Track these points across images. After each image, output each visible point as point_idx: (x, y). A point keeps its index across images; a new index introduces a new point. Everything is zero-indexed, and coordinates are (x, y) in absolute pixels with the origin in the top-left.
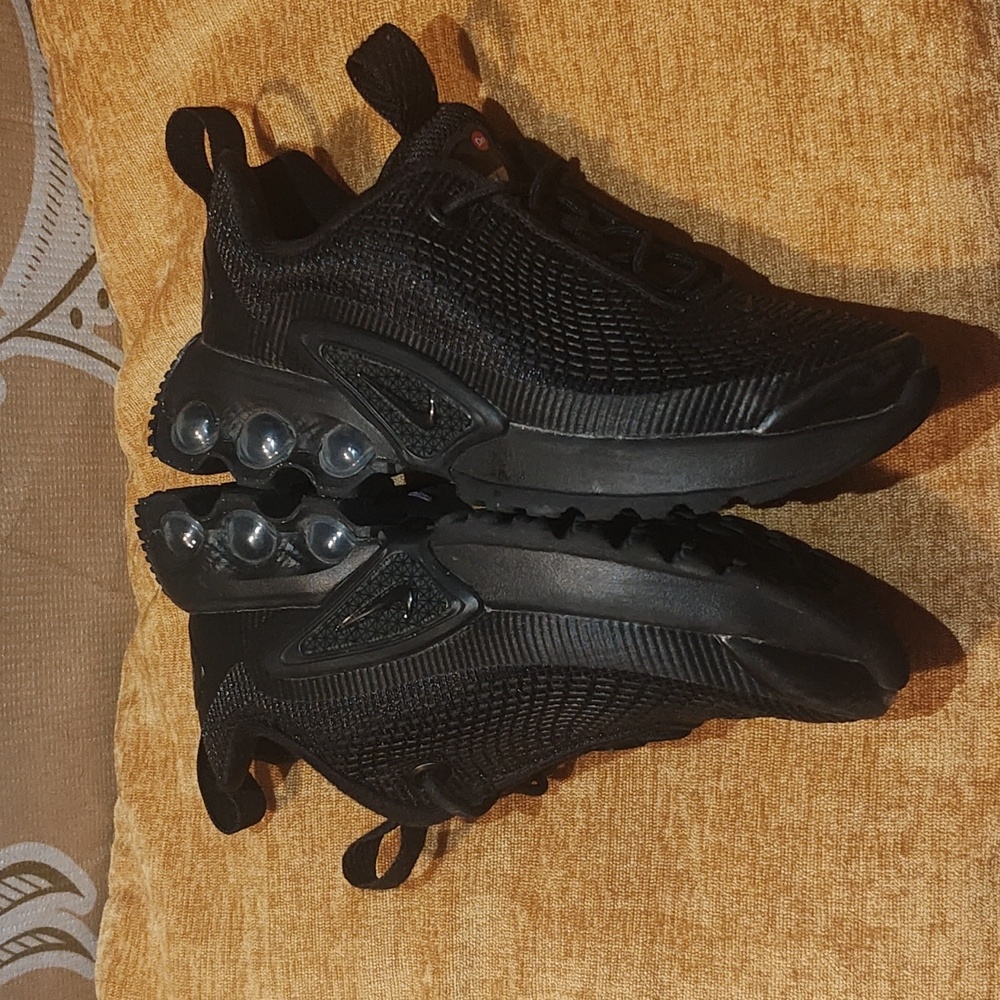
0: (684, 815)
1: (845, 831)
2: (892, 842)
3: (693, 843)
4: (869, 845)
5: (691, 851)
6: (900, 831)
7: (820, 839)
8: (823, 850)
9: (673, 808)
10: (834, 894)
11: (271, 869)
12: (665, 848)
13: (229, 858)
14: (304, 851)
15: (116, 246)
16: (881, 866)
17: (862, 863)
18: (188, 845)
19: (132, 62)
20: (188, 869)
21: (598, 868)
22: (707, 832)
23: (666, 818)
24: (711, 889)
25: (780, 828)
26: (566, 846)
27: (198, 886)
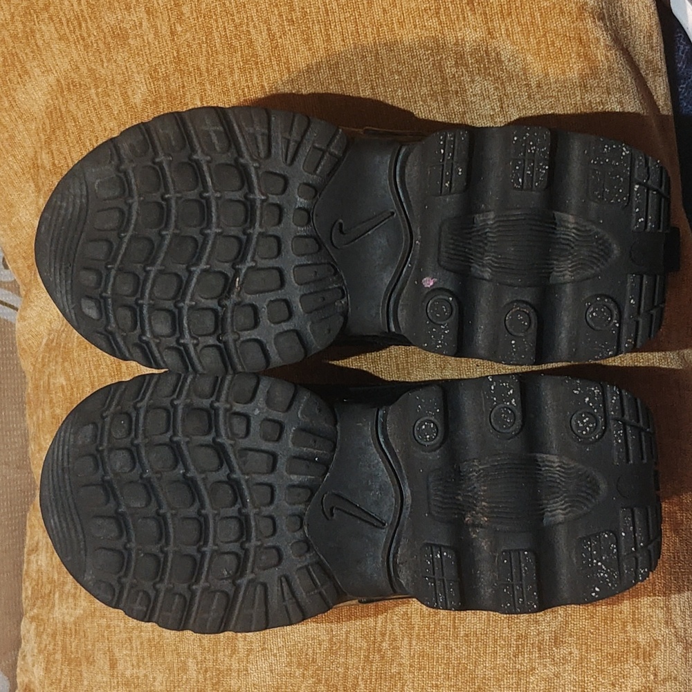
0: (397, 631)
1: (514, 634)
2: (548, 638)
3: (404, 652)
4: (532, 642)
5: (402, 658)
6: (553, 630)
7: (496, 641)
8: (498, 648)
9: (389, 627)
10: (505, 681)
11: (113, 676)
12: (383, 657)
13: (84, 668)
14: (133, 665)
15: (6, 226)
16: (540, 657)
17: (526, 656)
18: (58, 656)
19: (5, 99)
20: (59, 673)
21: (338, 675)
22: (414, 643)
23: (383, 635)
24: (416, 685)
25: (467, 635)
26: (314, 661)
27: (65, 685)
